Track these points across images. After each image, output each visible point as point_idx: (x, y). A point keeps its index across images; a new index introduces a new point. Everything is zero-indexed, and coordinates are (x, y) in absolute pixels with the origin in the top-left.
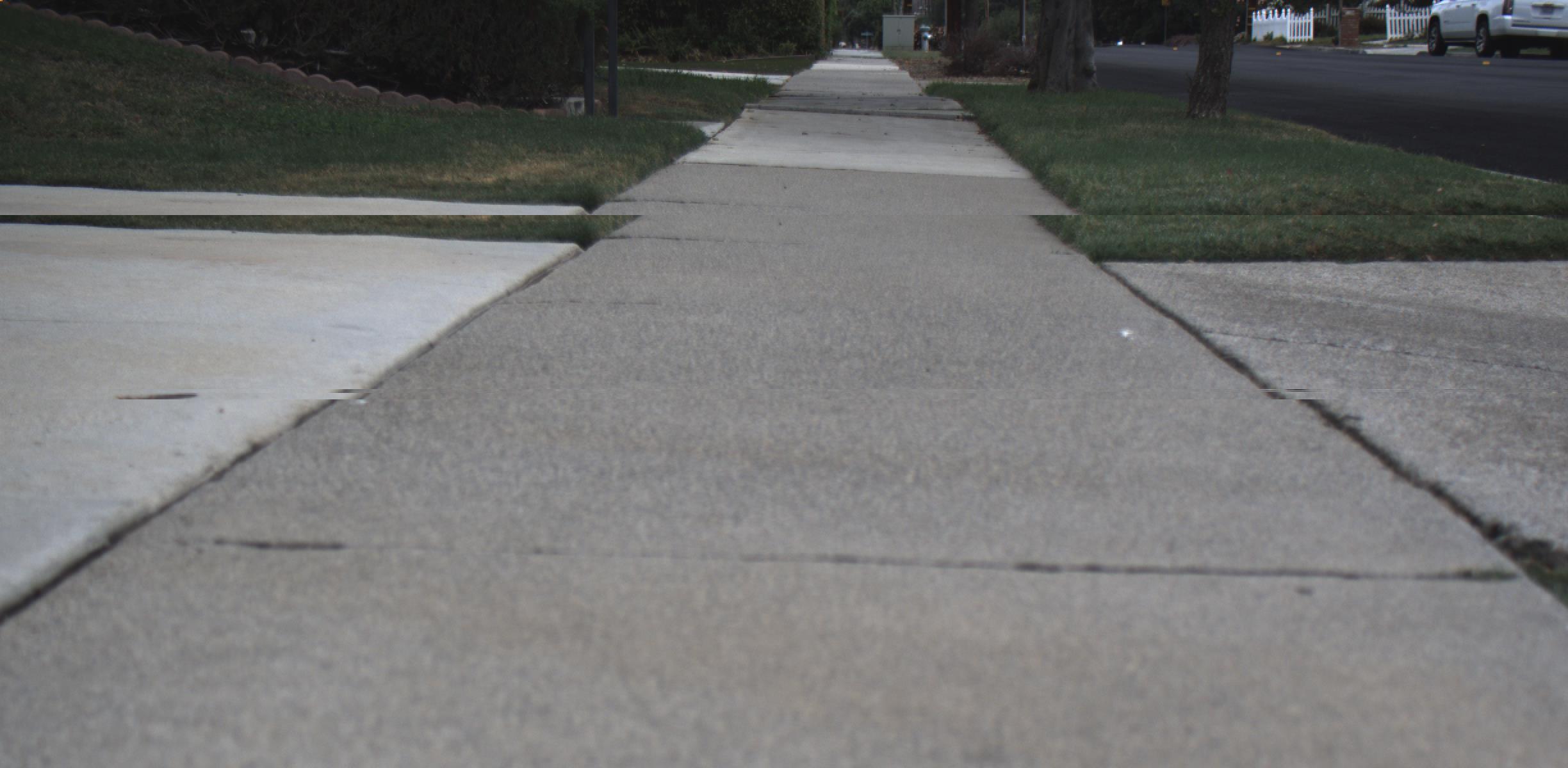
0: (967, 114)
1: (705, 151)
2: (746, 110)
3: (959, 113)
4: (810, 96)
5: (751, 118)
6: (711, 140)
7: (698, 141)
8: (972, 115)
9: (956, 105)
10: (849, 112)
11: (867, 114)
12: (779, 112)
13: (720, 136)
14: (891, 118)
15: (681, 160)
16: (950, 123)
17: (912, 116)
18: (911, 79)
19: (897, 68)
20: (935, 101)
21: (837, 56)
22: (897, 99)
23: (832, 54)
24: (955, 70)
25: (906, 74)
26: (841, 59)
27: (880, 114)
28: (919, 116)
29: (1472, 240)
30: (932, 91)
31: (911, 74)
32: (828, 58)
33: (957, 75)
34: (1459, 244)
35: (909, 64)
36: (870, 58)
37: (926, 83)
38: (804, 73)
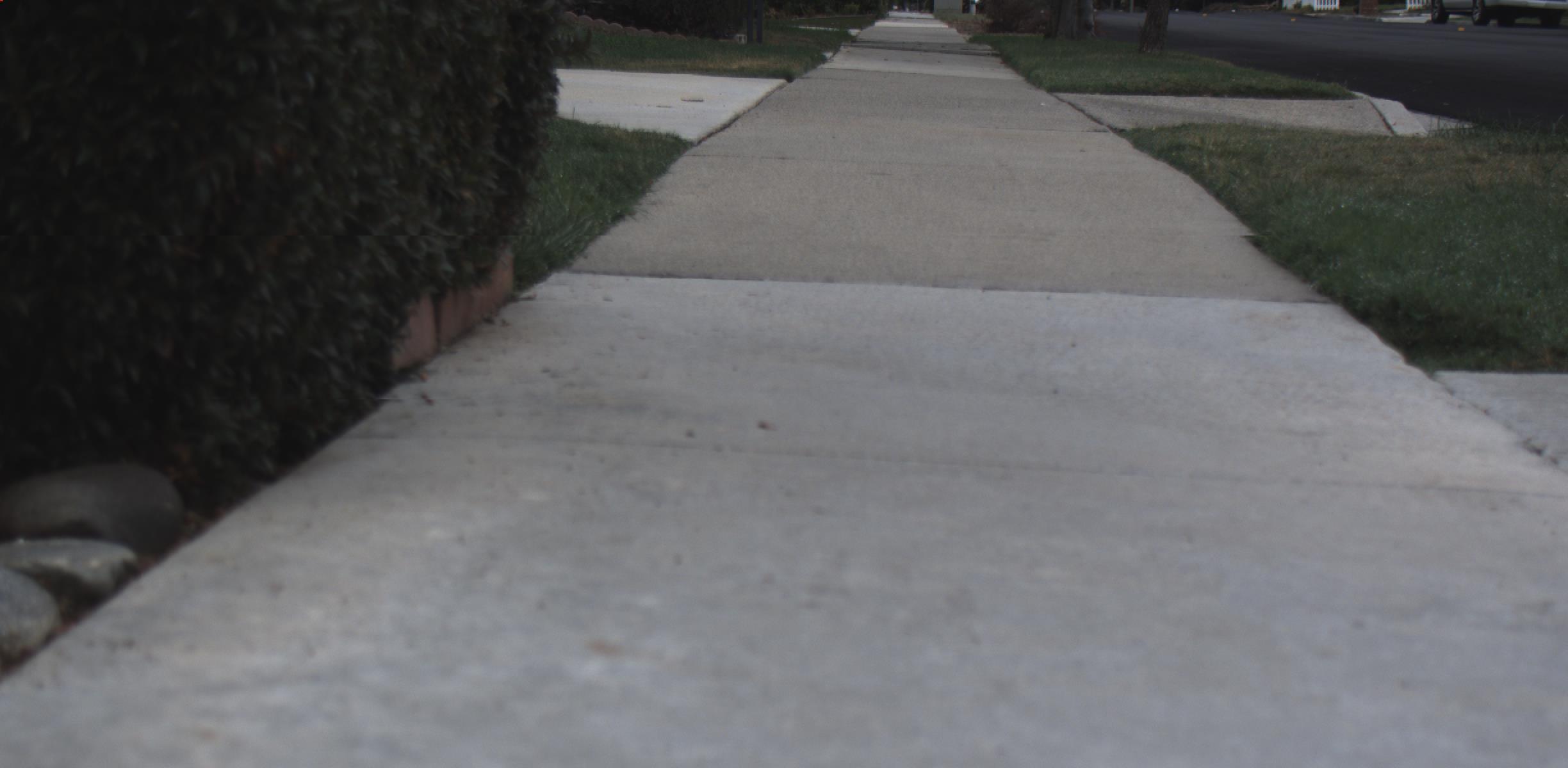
0: (994, 52)
1: (830, 63)
2: (842, 47)
3: (990, 52)
4: (880, 41)
5: (847, 51)
6: (830, 60)
7: (824, 60)
8: (998, 53)
9: (989, 47)
10: (913, 50)
11: (925, 51)
12: (865, 49)
13: (835, 58)
14: (942, 54)
15: (820, 66)
16: (983, 57)
17: (957, 53)
18: (957, 34)
19: (947, 26)
20: (975, 46)
21: (892, 17)
22: (946, 44)
23: (888, 15)
24: (994, 27)
25: (954, 31)
26: (897, 19)
27: (935, 52)
28: (961, 53)
29: (1251, 88)
30: (972, 41)
31: (959, 31)
32: (887, 18)
33: (996, 31)
34: (1243, 90)
35: (957, 23)
36: (922, 19)
37: (968, 37)
38: (869, 29)
